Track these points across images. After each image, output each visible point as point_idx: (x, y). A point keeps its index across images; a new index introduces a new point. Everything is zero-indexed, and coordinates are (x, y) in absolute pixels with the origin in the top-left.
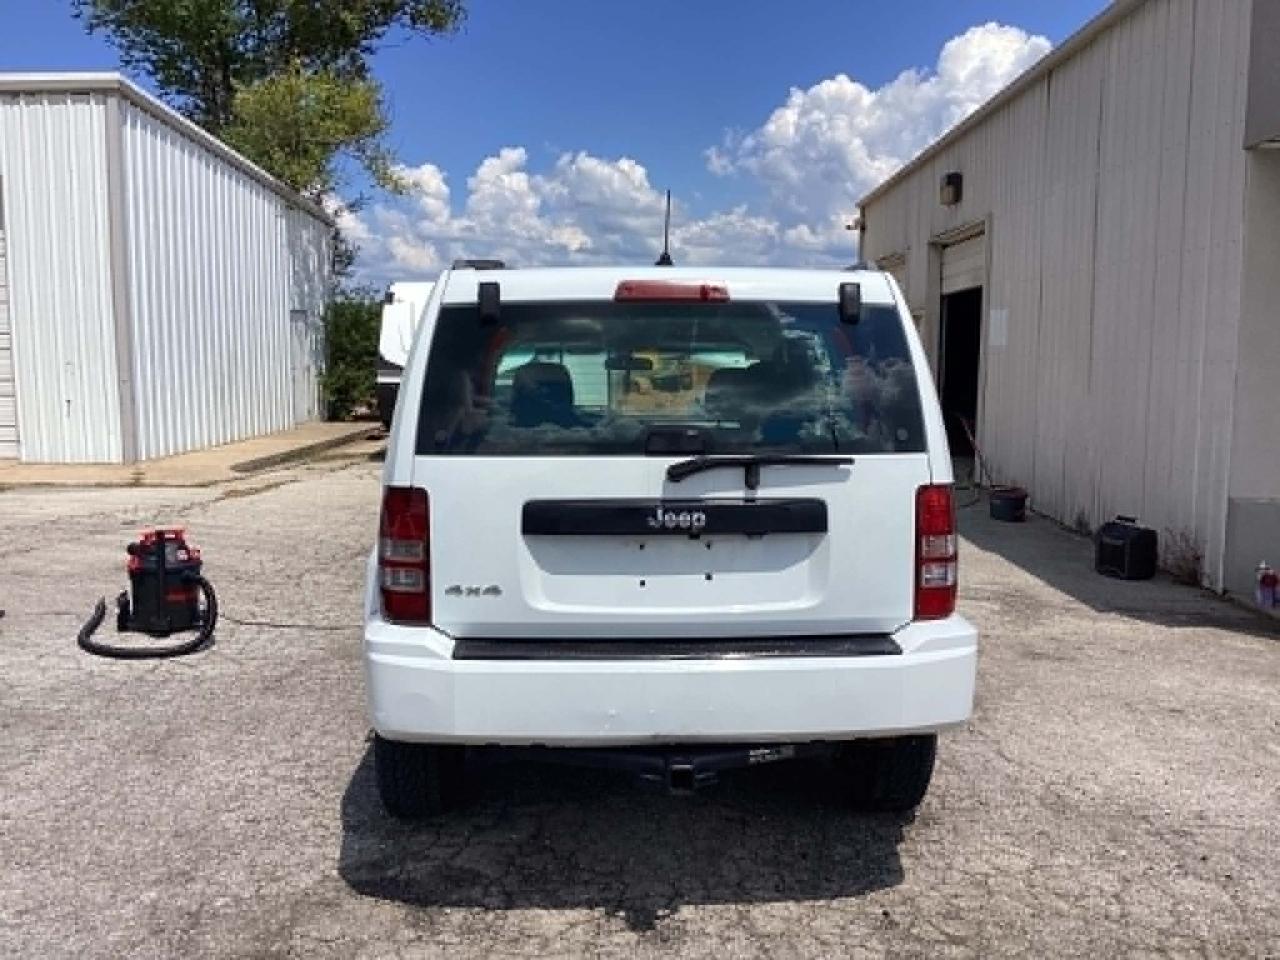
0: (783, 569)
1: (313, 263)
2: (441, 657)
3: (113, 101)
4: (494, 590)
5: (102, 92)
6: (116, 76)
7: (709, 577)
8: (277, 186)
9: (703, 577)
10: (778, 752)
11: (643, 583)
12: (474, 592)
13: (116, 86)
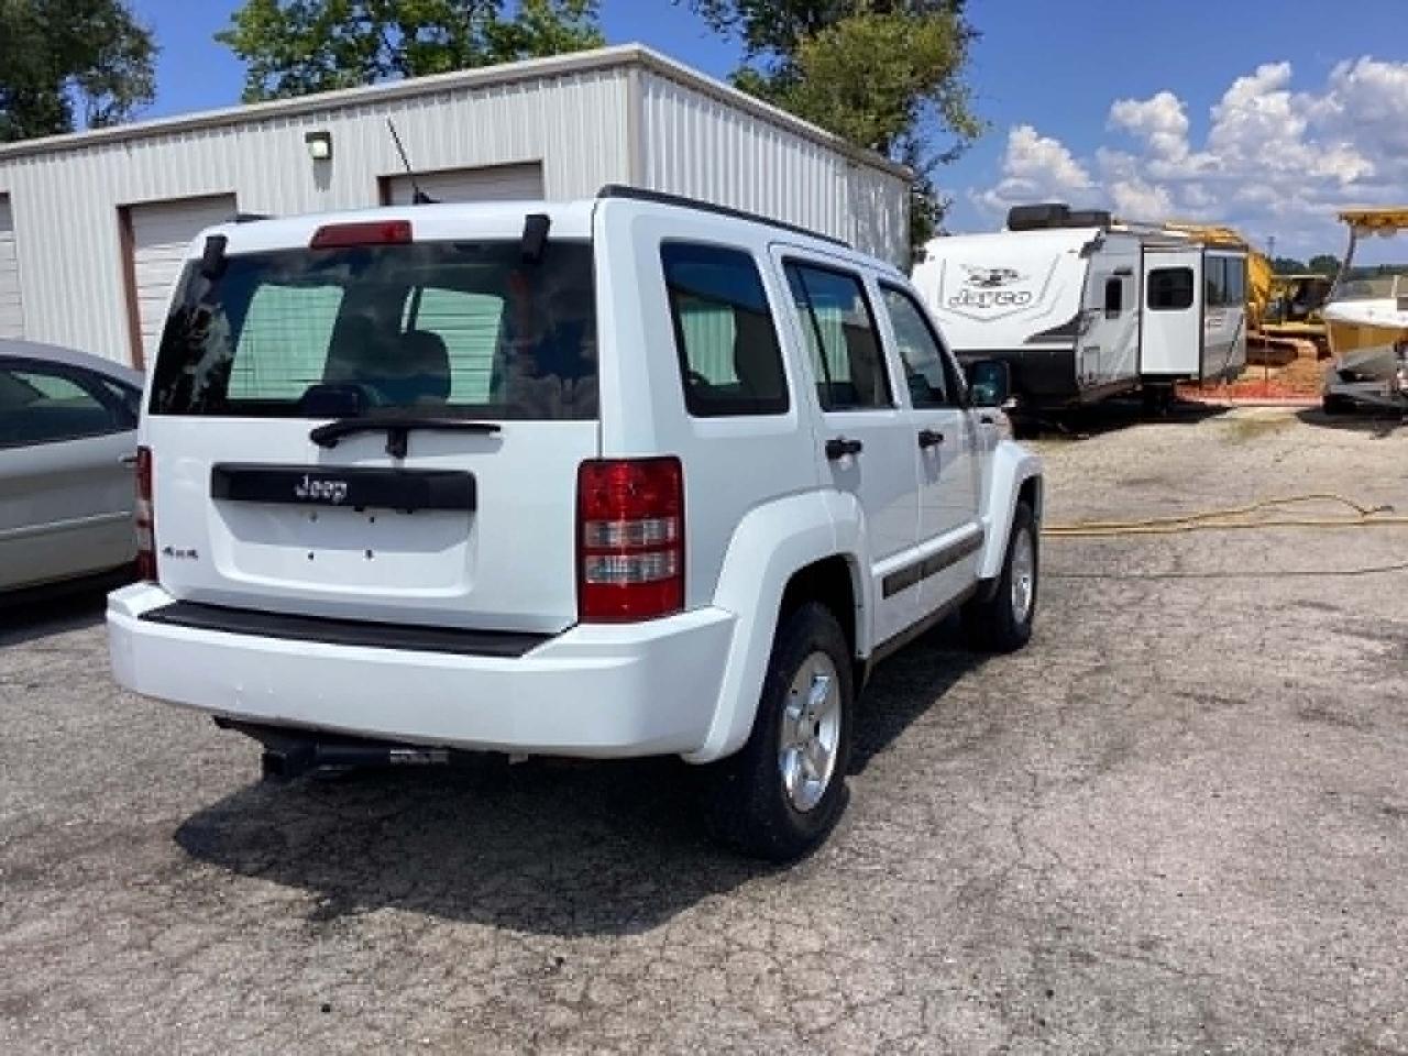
0: (444, 548)
1: (883, 222)
2: (129, 614)
3: (633, 73)
4: (193, 554)
5: (624, 65)
6: (636, 46)
7: (369, 554)
8: (835, 142)
9: (364, 553)
10: (427, 755)
11: (311, 556)
12: (180, 554)
13: (635, 56)
